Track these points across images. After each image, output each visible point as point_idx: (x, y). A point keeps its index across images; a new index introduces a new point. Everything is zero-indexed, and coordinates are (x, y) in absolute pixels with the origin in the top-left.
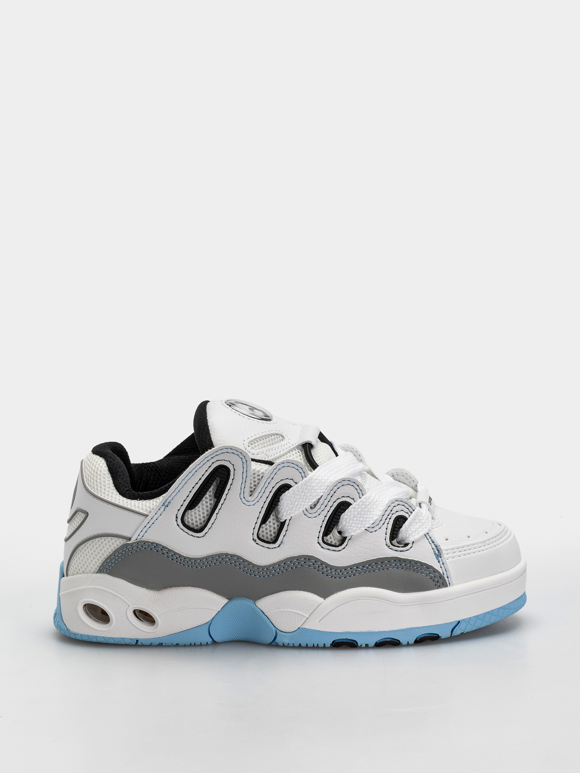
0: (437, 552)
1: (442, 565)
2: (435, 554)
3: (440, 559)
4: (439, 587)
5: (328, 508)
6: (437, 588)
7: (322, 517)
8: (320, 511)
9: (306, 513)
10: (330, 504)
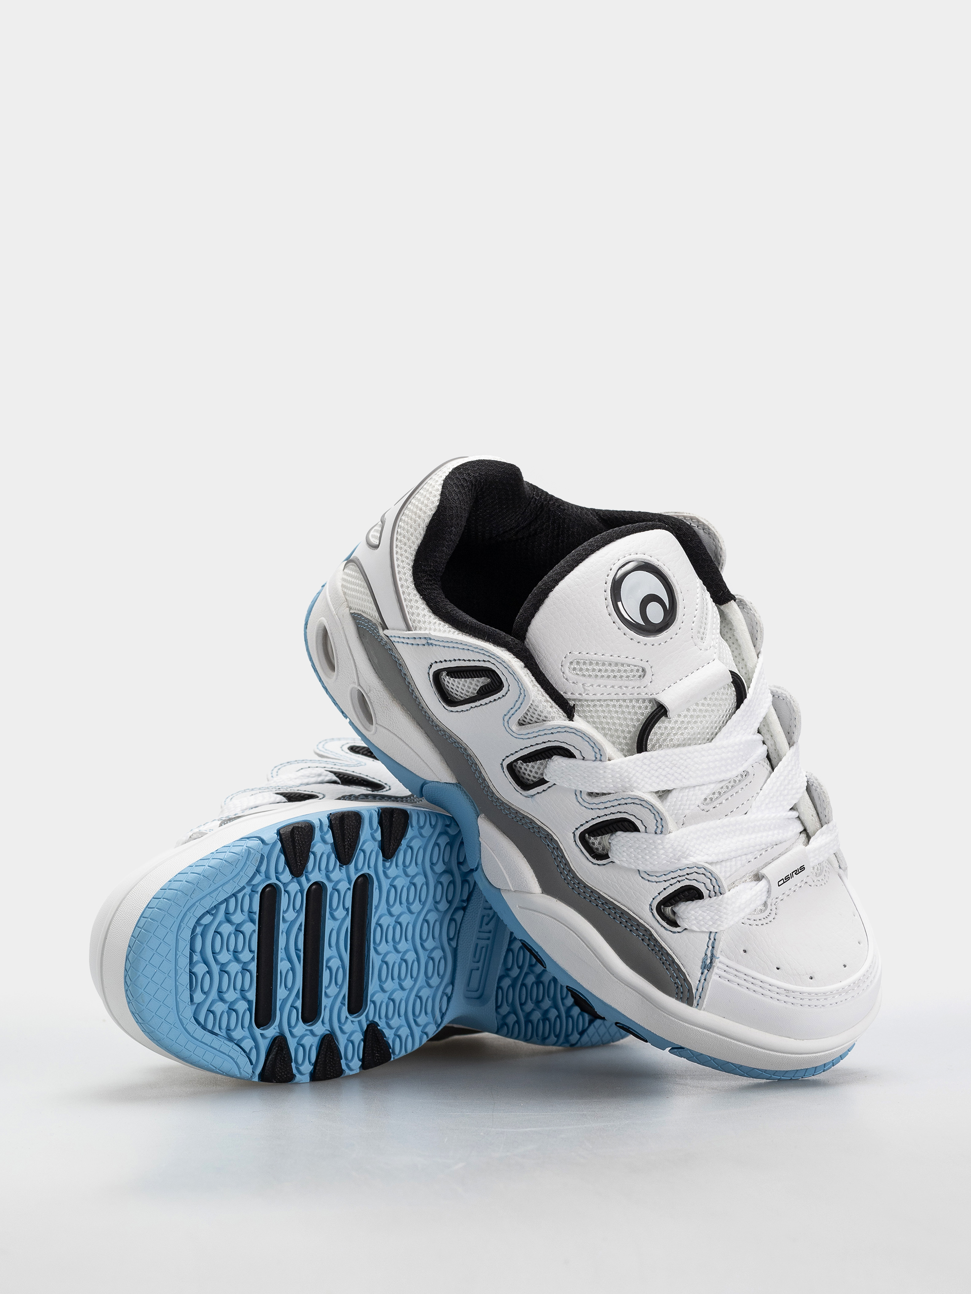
0: (709, 961)
1: (702, 981)
2: (704, 962)
3: (706, 971)
4: (681, 999)
5: (607, 811)
6: (677, 999)
7: (594, 814)
8: (594, 806)
9: (578, 794)
10: (613, 810)
